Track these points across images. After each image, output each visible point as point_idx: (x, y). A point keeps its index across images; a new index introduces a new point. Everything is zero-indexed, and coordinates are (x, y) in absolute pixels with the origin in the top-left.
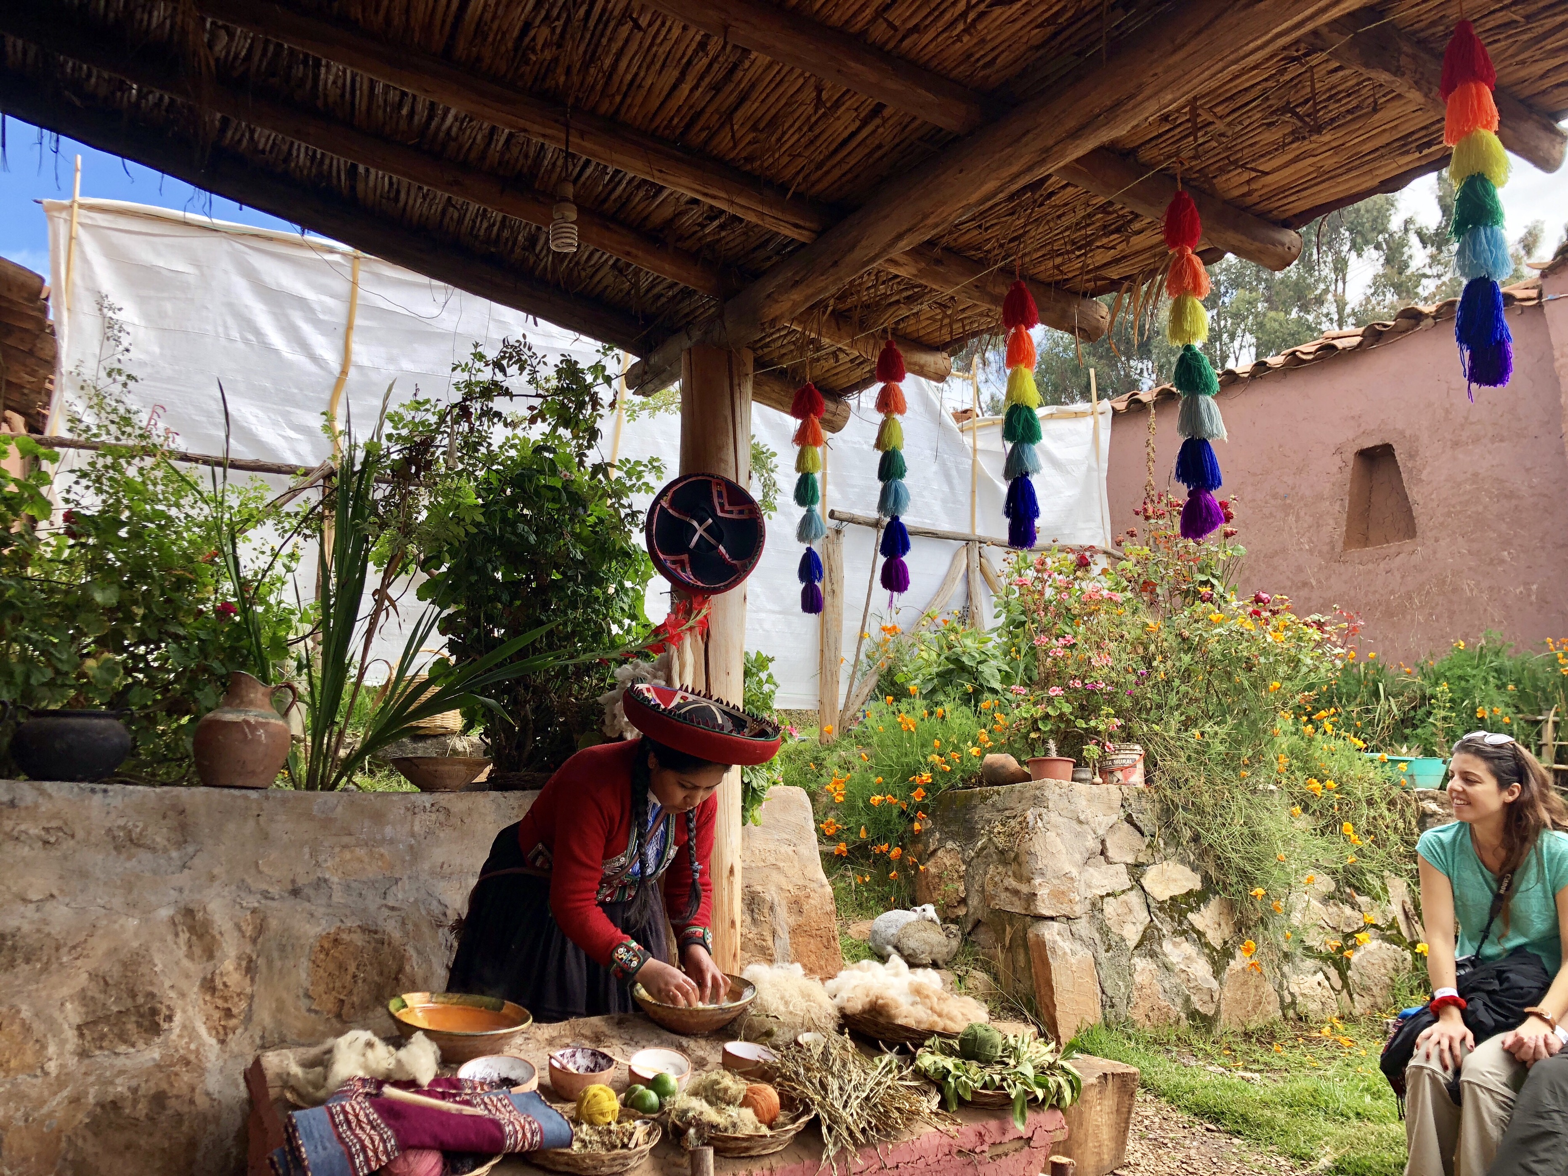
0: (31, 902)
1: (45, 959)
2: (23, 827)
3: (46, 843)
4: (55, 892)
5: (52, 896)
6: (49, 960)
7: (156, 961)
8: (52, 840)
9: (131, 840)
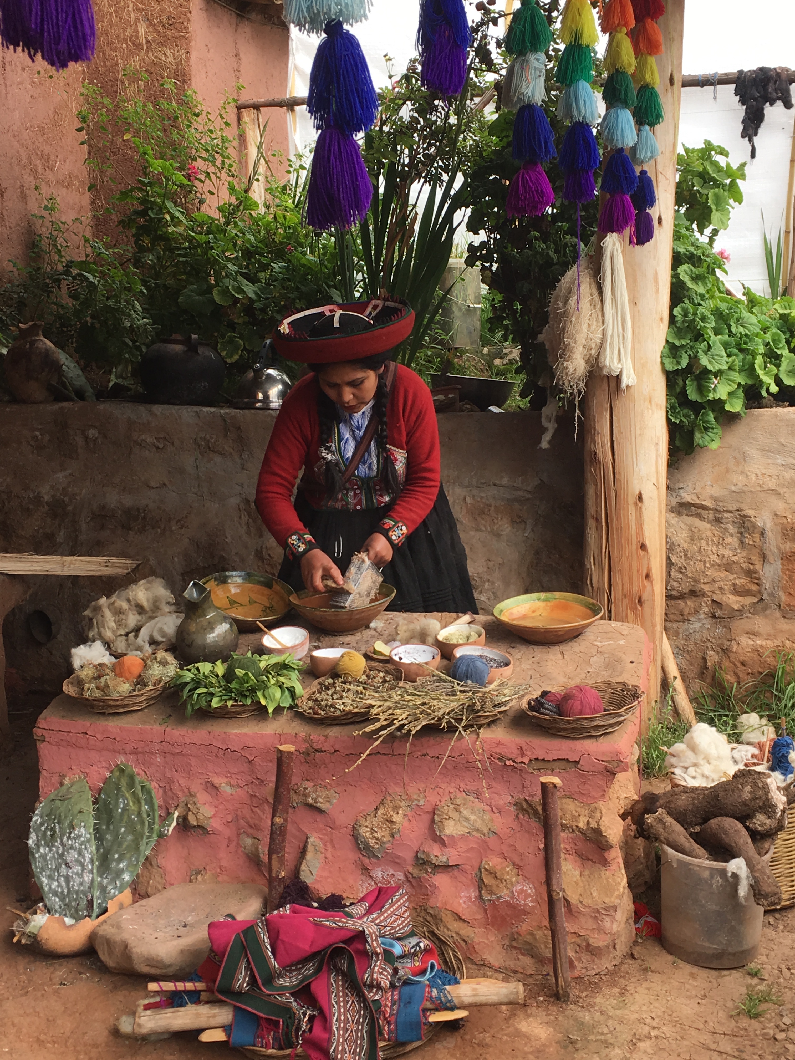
0: (153, 488)
1: (162, 527)
2: (143, 437)
3: (158, 448)
4: (167, 483)
5: (165, 484)
6: (165, 528)
7: (227, 535)
8: (161, 446)
9: (209, 448)
